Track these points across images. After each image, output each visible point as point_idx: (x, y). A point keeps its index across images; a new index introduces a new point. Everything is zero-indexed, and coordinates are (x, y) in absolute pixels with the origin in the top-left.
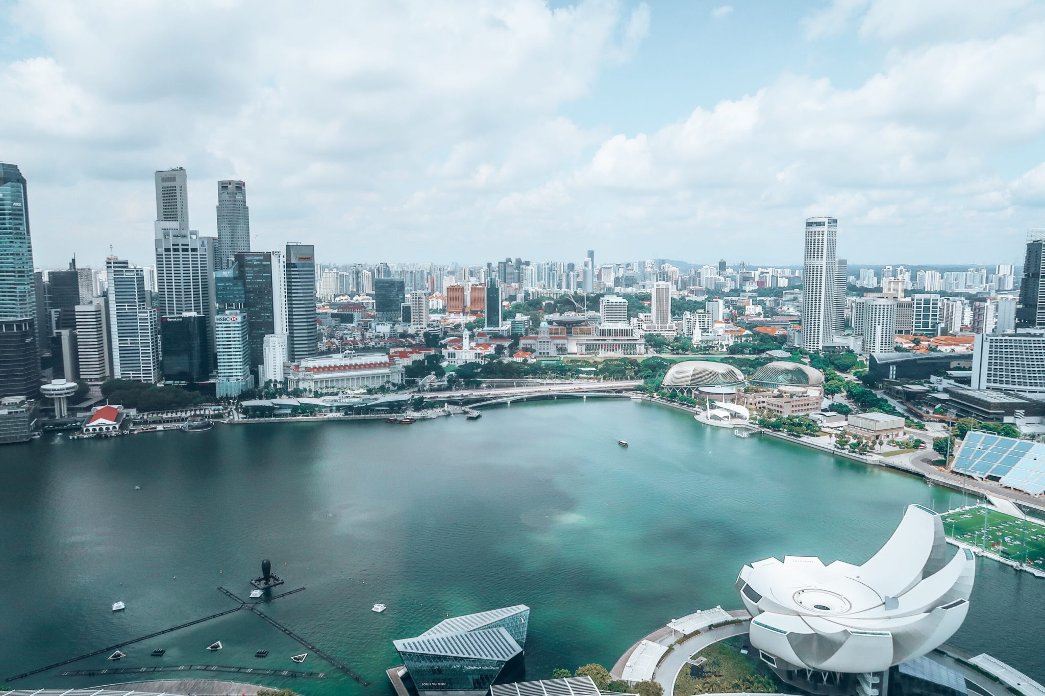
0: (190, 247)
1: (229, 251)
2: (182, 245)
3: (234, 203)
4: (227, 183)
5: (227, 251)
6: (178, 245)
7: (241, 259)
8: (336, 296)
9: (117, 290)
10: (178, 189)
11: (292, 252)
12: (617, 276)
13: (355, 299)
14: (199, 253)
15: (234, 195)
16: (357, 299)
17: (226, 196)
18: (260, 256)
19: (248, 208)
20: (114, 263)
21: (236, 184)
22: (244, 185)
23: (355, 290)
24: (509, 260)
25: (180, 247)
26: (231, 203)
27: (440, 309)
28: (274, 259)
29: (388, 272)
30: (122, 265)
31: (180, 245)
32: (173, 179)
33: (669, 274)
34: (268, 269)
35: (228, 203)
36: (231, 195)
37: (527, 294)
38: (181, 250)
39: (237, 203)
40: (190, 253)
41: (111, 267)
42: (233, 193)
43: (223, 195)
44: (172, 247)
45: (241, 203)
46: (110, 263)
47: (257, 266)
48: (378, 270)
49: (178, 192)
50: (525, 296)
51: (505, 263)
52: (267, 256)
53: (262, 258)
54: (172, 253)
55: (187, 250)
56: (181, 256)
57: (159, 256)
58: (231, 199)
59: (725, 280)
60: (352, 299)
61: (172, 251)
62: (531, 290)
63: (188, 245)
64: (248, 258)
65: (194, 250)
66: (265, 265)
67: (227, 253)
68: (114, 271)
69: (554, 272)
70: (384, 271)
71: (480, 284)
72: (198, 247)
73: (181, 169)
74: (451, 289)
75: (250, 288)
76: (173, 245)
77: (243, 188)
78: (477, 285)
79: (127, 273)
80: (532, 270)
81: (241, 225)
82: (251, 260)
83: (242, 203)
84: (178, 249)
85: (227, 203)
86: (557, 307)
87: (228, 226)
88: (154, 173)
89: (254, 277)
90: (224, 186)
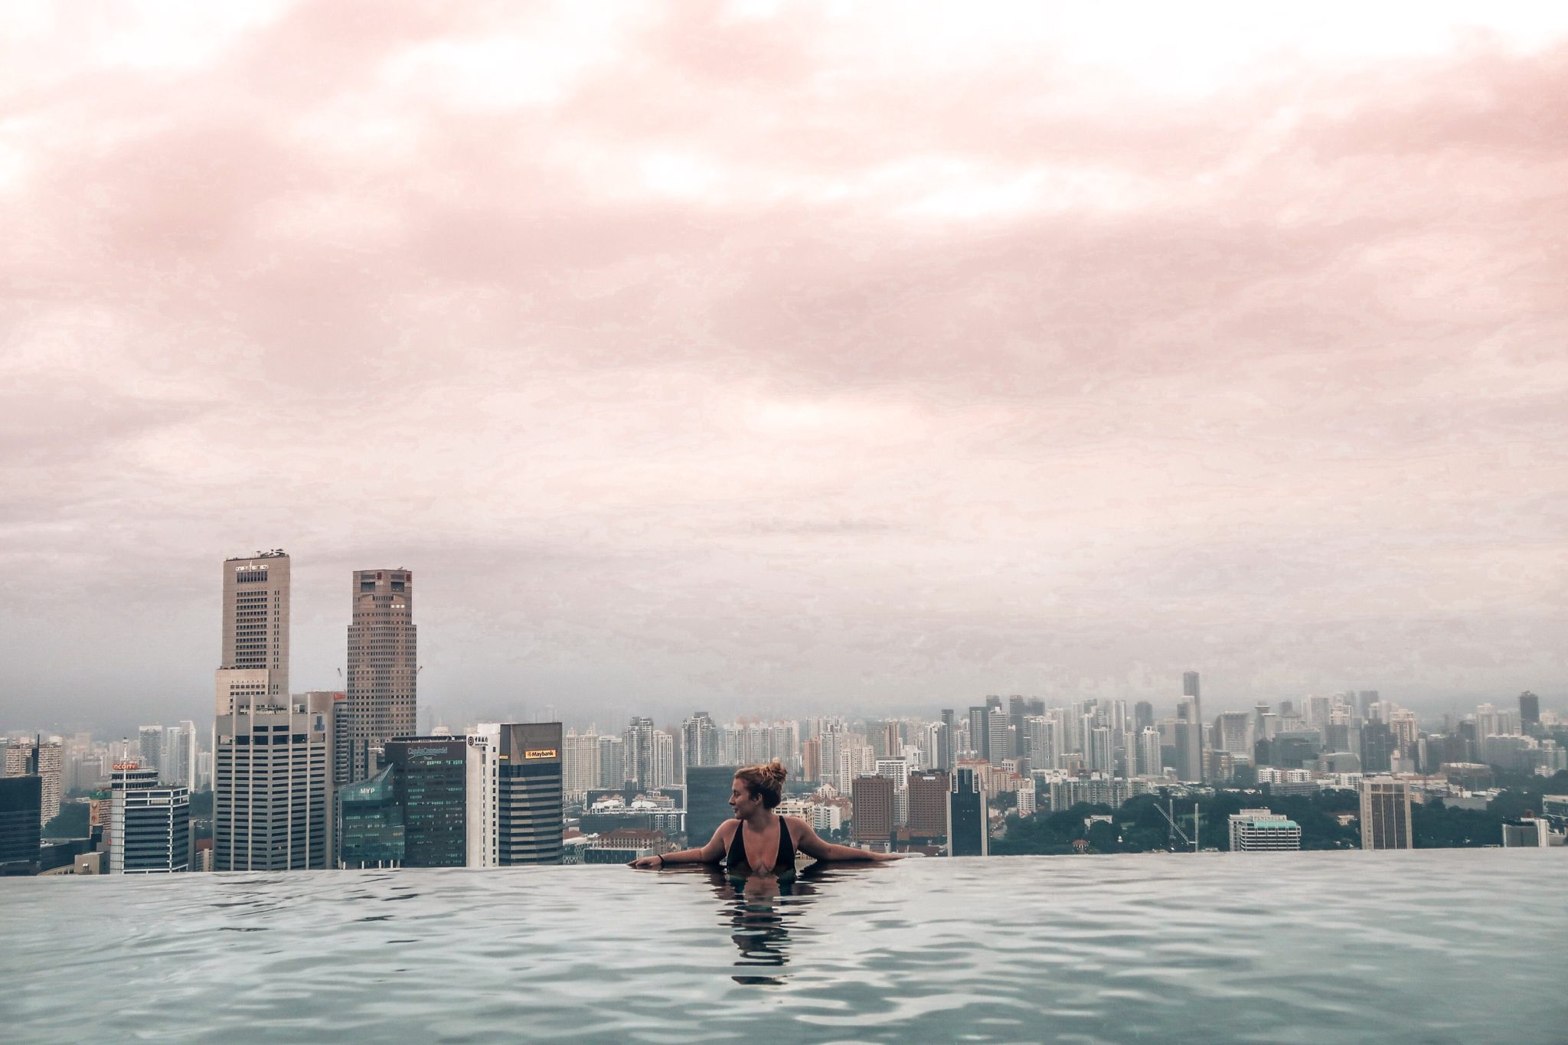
0: (290, 733)
1: (370, 725)
2: (276, 729)
3: (386, 619)
4: (373, 577)
5: (365, 726)
6: (265, 729)
7: (397, 755)
8: (593, 797)
9: (130, 838)
10: (270, 597)
11: (513, 739)
12: (1260, 737)
13: (636, 804)
14: (309, 745)
15: (387, 603)
16: (642, 804)
17: (369, 604)
18: (442, 745)
19: (415, 629)
20: (129, 776)
21: (393, 576)
22: (409, 578)
23: (635, 780)
24: (994, 702)
25: (271, 734)
26: (381, 619)
27: (836, 831)
28: (472, 754)
29: (712, 738)
30: (146, 780)
31: (271, 729)
32: (261, 577)
33: (1392, 731)
34: (457, 776)
35: (374, 619)
36: (381, 602)
37: (1042, 787)
38: (271, 740)
39: (392, 619)
40: (291, 745)
41: (120, 786)
42: (384, 598)
43: (365, 601)
44: (252, 734)
45: (401, 618)
46: (121, 777)
47: (431, 769)
48: (690, 731)
49: (270, 603)
50: (1037, 794)
51: (985, 711)
52: (456, 747)
53: (444, 751)
54: (251, 746)
55: (283, 740)
56: (270, 754)
57: (223, 753)
58: (381, 610)
59: (1540, 744)
60: (629, 803)
61: (251, 743)
62: (1053, 778)
63: (286, 728)
64: (414, 753)
65: (299, 738)
66: (449, 768)
67: (365, 732)
68: (128, 795)
69: (1103, 729)
70: (703, 733)
71: (931, 772)
72: (309, 731)
73: (281, 555)
74: (861, 785)
75: (416, 820)
76: (256, 729)
77: (406, 585)
78: (924, 774)
79: (154, 800)
80: (1050, 726)
81: (399, 668)
82: (421, 758)
83: (404, 619)
84: (266, 738)
85: (372, 619)
86: (1119, 832)
87: (370, 669)
88: (222, 565)
89: (428, 796)
90: (365, 582)
